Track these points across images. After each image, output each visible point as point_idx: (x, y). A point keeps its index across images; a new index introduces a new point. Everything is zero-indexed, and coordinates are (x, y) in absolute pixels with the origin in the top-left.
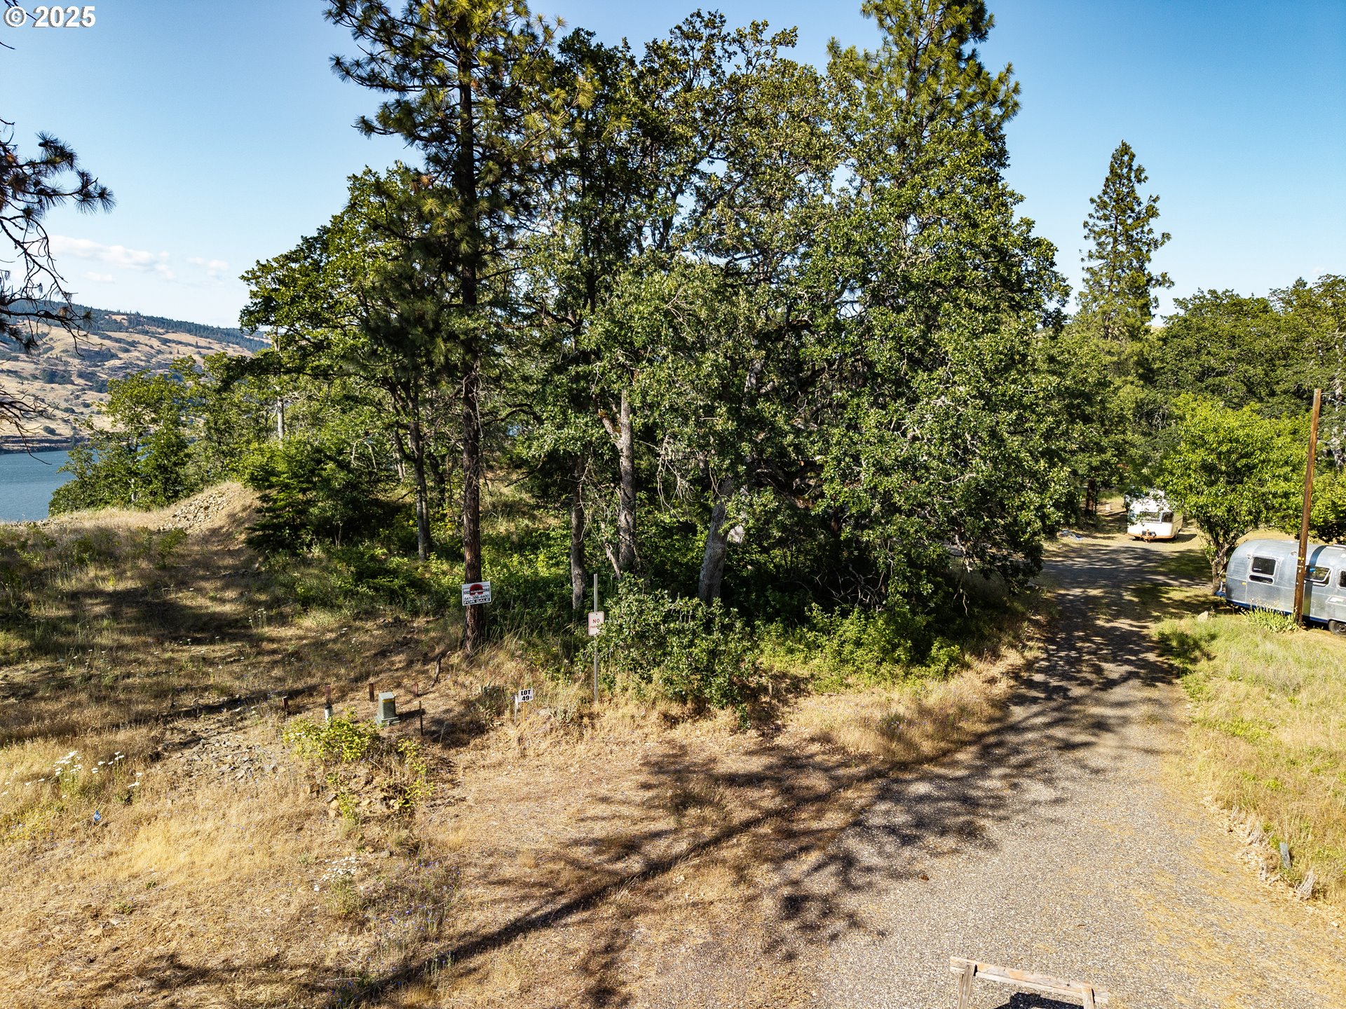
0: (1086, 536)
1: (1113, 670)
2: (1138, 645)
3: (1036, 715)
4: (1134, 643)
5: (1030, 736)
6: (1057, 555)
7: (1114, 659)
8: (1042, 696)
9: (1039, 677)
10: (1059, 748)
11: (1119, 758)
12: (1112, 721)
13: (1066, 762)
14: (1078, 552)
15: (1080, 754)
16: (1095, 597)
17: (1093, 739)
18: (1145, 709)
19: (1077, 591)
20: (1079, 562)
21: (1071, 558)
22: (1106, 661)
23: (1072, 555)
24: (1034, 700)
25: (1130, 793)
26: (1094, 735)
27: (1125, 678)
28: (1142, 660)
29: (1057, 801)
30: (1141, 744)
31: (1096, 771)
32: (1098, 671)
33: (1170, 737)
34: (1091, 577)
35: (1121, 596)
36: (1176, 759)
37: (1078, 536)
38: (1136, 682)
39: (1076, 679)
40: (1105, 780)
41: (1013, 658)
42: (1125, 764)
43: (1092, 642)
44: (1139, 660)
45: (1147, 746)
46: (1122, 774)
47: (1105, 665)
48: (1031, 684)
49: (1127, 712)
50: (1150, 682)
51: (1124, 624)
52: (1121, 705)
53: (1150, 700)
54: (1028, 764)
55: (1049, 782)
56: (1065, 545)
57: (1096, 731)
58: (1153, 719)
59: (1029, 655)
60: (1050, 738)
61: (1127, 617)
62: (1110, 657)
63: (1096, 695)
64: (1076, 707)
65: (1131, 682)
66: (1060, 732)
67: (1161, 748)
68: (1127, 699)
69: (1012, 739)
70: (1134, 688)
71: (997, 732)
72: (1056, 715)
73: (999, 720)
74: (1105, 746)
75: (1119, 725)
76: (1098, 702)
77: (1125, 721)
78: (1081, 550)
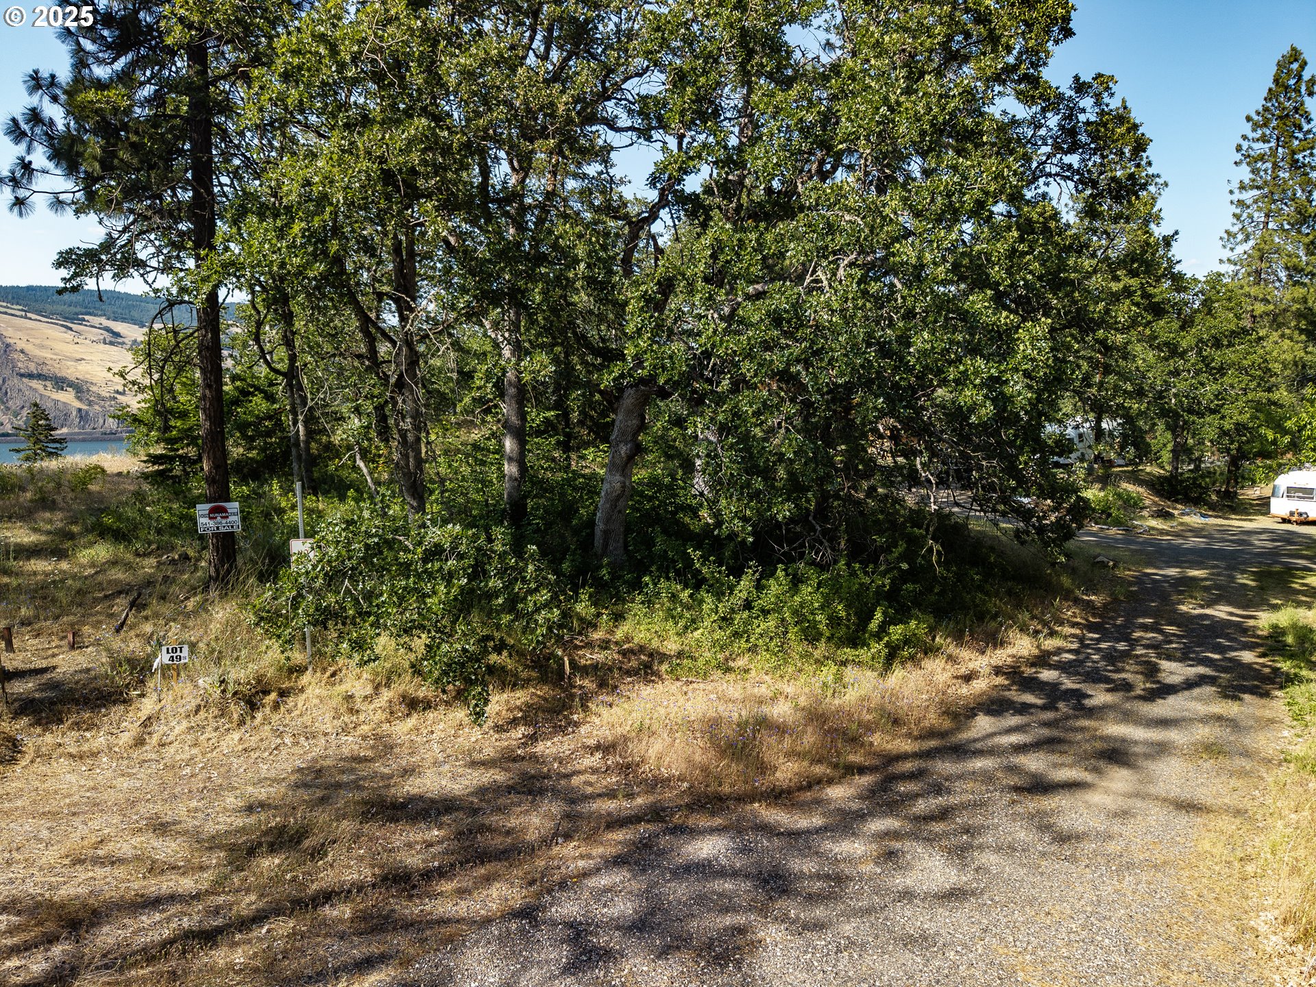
0: (1216, 517)
1: (1173, 671)
2: (1230, 640)
3: (1010, 731)
4: (1227, 637)
5: (979, 764)
6: (1168, 533)
7: (1184, 657)
8: (1039, 702)
9: (1047, 675)
10: (1017, 789)
11: (1123, 814)
12: (1138, 749)
13: (1015, 817)
14: (1197, 532)
15: (1048, 803)
16: (1194, 579)
17: (1088, 777)
18: (1203, 732)
19: (1172, 572)
20: (1195, 541)
21: (1185, 538)
22: (1169, 658)
23: (1189, 534)
24: (1024, 709)
25: (1107, 890)
26: (1096, 770)
27: (1189, 685)
28: (1231, 660)
29: (954, 895)
30: (1175, 792)
31: (1063, 838)
32: (1151, 671)
33: (1234, 782)
34: (1199, 557)
35: (1232, 578)
36: (1227, 824)
37: (1203, 516)
38: (1208, 690)
39: (1107, 680)
40: (1072, 859)
41: (1022, 646)
42: (1127, 830)
43: (1161, 632)
44: (1225, 659)
45: (1186, 795)
46: (1112, 847)
47: (1165, 665)
48: (1030, 684)
49: (1173, 735)
50: (1231, 692)
51: (1221, 612)
52: (1164, 723)
53: (1219, 718)
54: (944, 814)
55: (959, 854)
56: (1182, 524)
57: (1102, 764)
58: (1211, 749)
59: (1050, 644)
60: (1012, 769)
61: (1230, 603)
62: (1178, 654)
63: (1128, 706)
64: (1086, 723)
65: (1196, 691)
66: (1034, 763)
67: (1209, 801)
68: (1179, 715)
69: (945, 767)
70: (1198, 699)
71: (928, 755)
72: (1045, 732)
73: (942, 735)
74: (1107, 791)
75: (1147, 756)
76: (1128, 717)
77: (1162, 749)
78: (1202, 529)
